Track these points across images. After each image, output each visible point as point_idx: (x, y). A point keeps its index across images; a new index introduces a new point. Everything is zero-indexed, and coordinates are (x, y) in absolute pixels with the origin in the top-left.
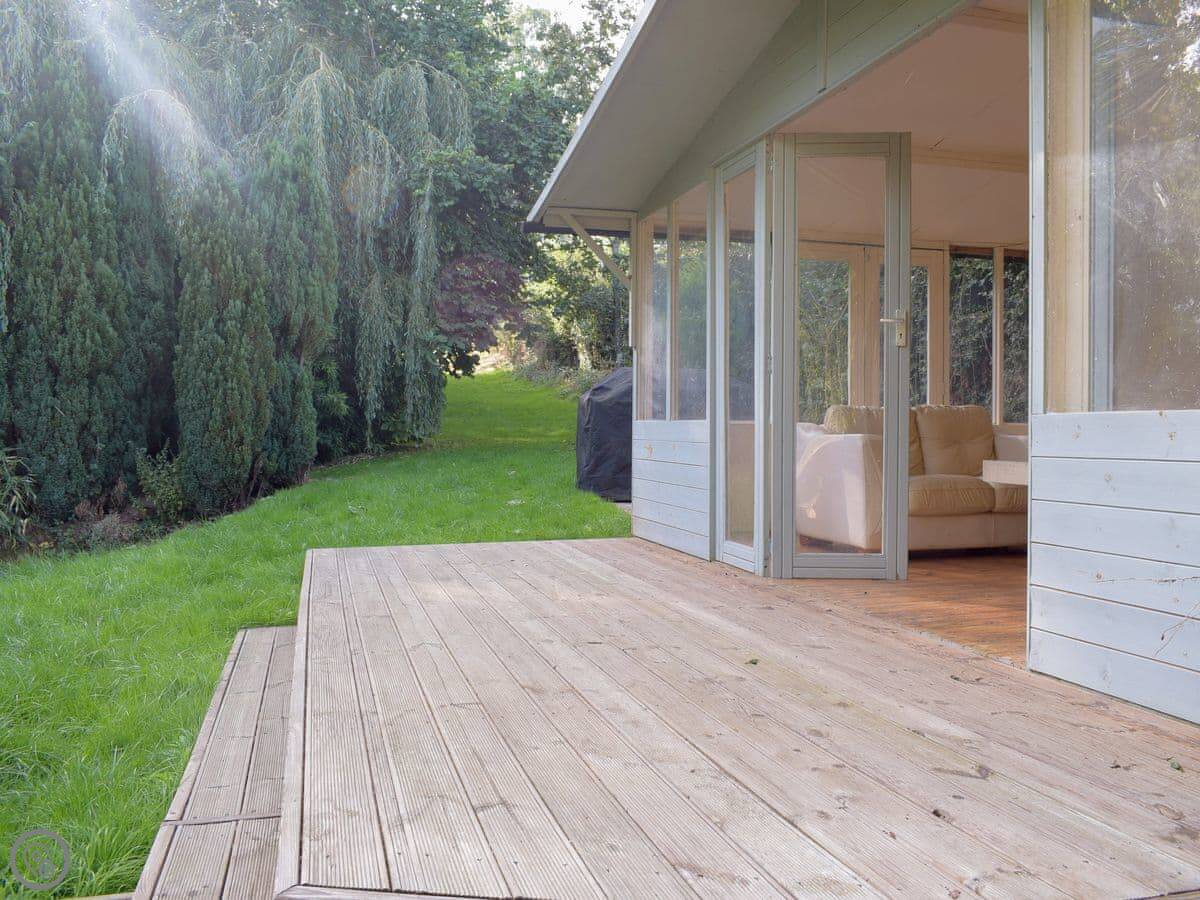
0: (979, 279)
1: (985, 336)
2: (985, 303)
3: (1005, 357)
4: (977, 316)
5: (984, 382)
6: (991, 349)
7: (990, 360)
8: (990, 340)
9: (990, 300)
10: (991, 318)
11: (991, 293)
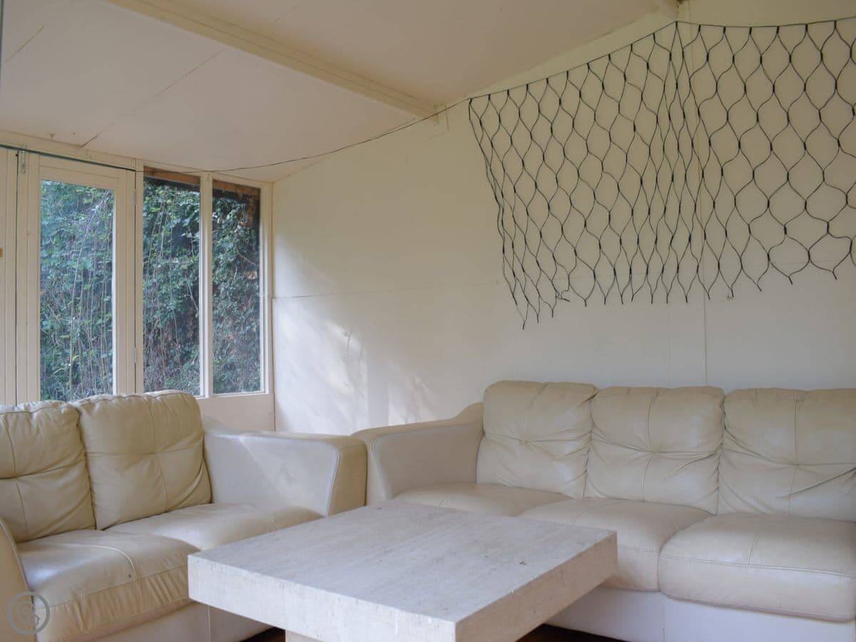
0: (184, 218)
1: (190, 284)
2: (190, 246)
3: (214, 309)
4: (181, 261)
5: (190, 335)
6: (196, 298)
7: (195, 312)
8: (195, 289)
9: (196, 243)
10: (197, 263)
11: (197, 235)
